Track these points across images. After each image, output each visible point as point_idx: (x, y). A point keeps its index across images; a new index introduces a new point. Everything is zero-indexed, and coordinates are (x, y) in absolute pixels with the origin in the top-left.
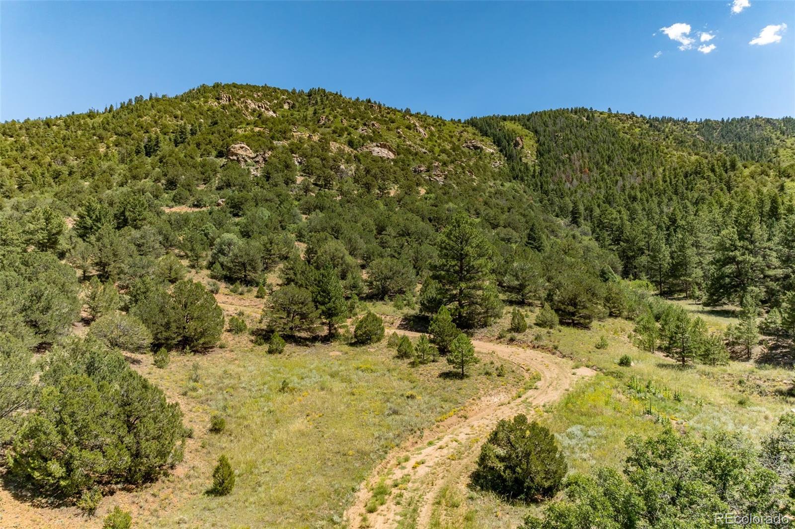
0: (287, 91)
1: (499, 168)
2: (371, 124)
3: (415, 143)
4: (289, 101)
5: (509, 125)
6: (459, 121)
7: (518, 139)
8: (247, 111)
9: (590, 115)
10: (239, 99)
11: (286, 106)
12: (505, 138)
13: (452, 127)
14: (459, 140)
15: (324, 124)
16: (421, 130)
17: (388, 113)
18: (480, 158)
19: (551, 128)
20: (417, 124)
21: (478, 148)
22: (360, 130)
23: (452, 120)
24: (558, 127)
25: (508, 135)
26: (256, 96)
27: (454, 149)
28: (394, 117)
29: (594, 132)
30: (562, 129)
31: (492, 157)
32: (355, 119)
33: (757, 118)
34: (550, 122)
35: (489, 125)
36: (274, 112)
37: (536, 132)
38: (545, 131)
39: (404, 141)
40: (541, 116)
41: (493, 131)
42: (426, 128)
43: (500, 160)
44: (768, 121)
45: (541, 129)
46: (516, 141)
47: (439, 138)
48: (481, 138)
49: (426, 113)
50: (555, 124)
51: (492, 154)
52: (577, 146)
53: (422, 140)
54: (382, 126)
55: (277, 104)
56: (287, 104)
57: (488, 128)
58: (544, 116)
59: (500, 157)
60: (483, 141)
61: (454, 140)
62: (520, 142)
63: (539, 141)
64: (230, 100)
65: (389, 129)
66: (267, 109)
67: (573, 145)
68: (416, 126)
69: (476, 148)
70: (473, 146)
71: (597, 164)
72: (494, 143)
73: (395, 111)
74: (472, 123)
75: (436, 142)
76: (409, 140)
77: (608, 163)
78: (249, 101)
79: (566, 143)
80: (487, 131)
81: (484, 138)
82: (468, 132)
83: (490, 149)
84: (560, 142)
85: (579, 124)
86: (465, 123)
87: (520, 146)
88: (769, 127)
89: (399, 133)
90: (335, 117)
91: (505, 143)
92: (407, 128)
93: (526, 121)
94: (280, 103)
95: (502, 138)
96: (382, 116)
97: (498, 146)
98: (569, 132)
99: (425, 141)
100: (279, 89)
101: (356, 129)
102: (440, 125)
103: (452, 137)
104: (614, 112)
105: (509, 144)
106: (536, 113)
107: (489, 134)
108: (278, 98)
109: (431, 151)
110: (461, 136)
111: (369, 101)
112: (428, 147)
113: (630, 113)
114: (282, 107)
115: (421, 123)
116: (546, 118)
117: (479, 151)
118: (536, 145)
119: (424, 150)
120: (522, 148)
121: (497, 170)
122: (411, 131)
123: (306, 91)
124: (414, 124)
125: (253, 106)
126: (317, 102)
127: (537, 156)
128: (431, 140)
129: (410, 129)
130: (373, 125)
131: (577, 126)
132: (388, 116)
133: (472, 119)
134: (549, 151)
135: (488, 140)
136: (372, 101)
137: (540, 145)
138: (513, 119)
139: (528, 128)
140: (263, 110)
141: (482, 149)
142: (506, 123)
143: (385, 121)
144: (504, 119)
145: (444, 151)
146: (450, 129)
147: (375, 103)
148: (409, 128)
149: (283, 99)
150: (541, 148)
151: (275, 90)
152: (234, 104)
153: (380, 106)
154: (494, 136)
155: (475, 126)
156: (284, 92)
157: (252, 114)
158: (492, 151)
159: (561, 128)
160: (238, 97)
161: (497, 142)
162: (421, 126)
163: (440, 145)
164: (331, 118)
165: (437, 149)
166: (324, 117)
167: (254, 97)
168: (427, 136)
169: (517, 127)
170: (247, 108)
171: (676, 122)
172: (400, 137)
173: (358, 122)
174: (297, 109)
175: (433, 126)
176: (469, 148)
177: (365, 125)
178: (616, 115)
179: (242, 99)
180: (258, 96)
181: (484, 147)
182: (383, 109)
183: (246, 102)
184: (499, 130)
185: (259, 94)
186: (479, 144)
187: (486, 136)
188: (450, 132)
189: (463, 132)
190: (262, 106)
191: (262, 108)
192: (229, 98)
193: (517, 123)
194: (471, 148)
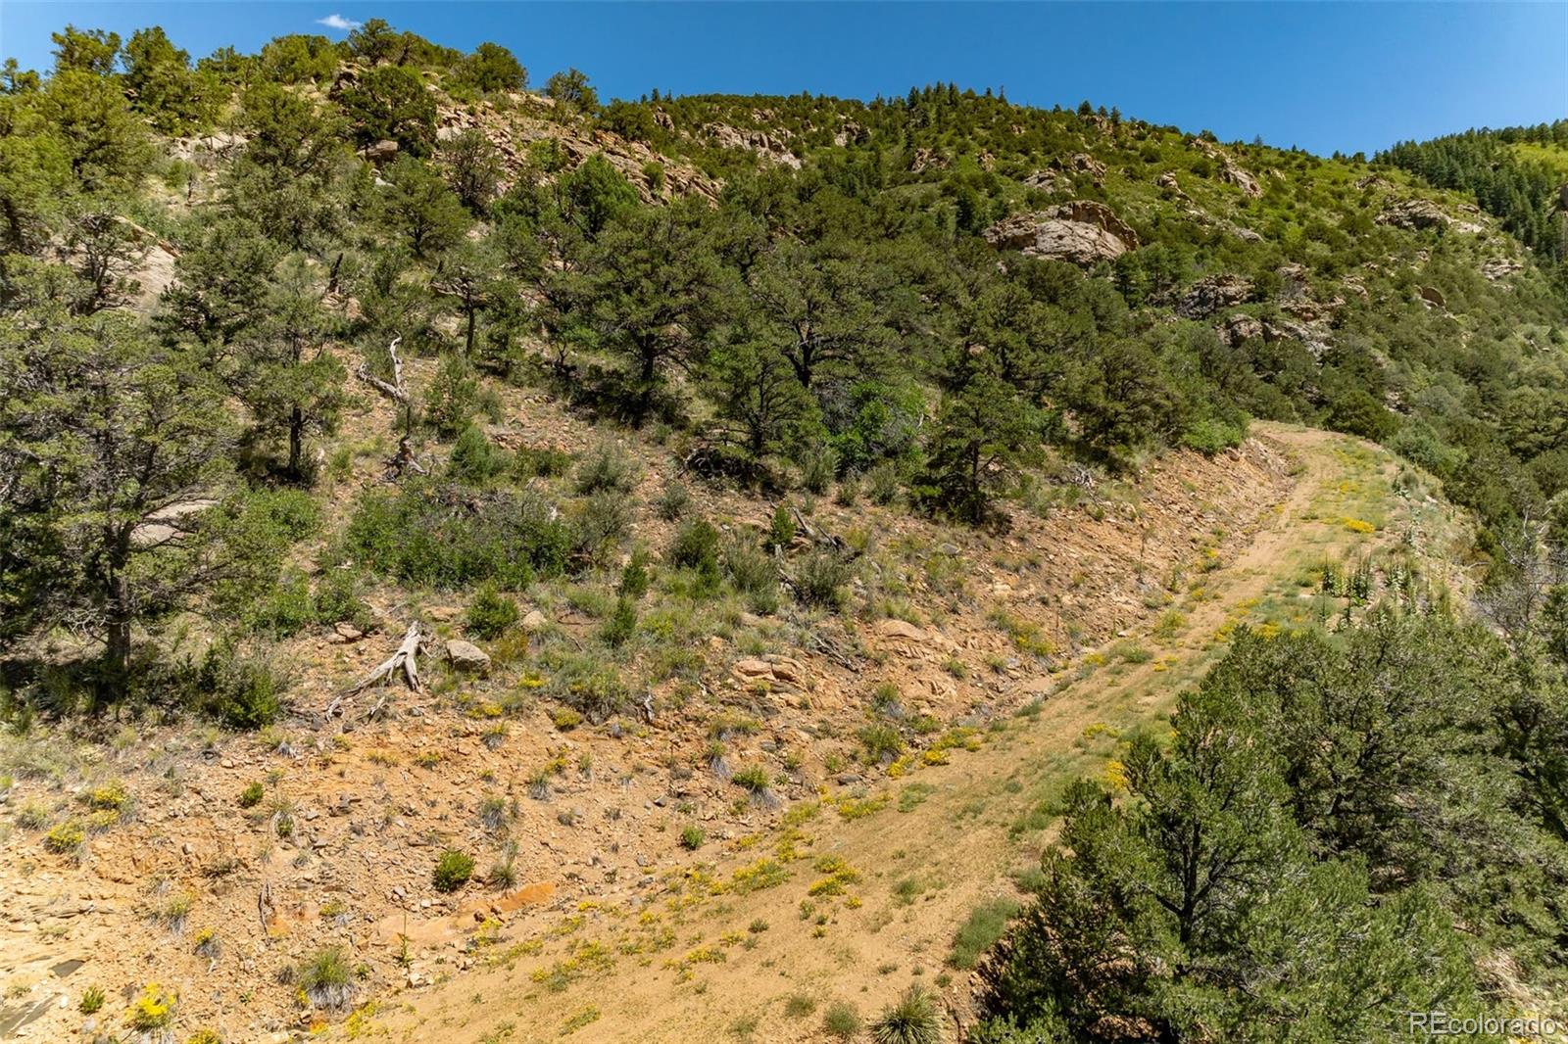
0: (856, 103)
1: (1513, 281)
2: (1073, 163)
3: (1221, 215)
4: (853, 126)
5: (1526, 153)
6: (1359, 157)
10: (698, 126)
11: (840, 141)
12: (1520, 188)
13: (1340, 171)
14: (1363, 204)
15: (923, 173)
16: (1241, 175)
17: (1141, 138)
18: (1440, 251)
20: (1228, 161)
21: (1431, 222)
22: (1033, 180)
23: (1336, 156)
25: (1533, 180)
26: (757, 117)
27: (1352, 226)
28: (1156, 146)
31: (1483, 246)
32: (1026, 152)
35: (1461, 157)
36: (798, 154)
39: (1181, 207)
41: (1472, 172)
42: (1257, 171)
43: (1510, 254)
47: (1301, 196)
48: (1436, 194)
49: (1258, 140)
51: (1481, 237)
53: (1243, 204)
54: (1113, 169)
55: (814, 136)
56: (844, 134)
57: (1457, 164)
59: (1509, 246)
60: (1443, 201)
61: (1347, 202)
65: (1132, 176)
66: (777, 149)
68: (1224, 165)
69: (1423, 223)
70: (1413, 218)
72: (1482, 205)
73: (1159, 133)
74: (1403, 158)
75: (1291, 207)
76: (1200, 203)
78: (728, 130)
80: (1452, 174)
81: (1447, 193)
82: (1392, 181)
83: (1468, 224)
86: (1377, 160)
89: (1165, 183)
90: (963, 150)
91: (1521, 201)
92: (1194, 171)
94: (826, 132)
95: (1511, 190)
96: (1121, 146)
97: (1497, 212)
99: (1254, 209)
100: (834, 100)
101: (1022, 178)
102: (1301, 167)
103: (1340, 196)
105: (1536, 205)
107: (1462, 181)
108: (823, 122)
109: (1275, 234)
110: (1370, 192)
111: (1085, 109)
112: (1265, 224)
114: (828, 142)
115: (1242, 159)
117: (1433, 230)
119: (1248, 233)
121: (1506, 287)
122: (1208, 182)
123: (905, 96)
124: (1219, 160)
125: (735, 141)
126: (925, 122)
128: (1273, 204)
129: (1205, 175)
130: (1082, 165)
132: (1140, 145)
133: (1398, 149)
135: (1463, 201)
136: (1095, 109)
138: (1536, 135)
140: (764, 150)
141: (1441, 226)
142: (1514, 148)
143: (1127, 158)
144: (1508, 137)
145: (1317, 233)
146: (1335, 175)
147: (1103, 112)
148: (1201, 171)
149: (838, 122)
151: (821, 103)
153: (1115, 121)
154: (1479, 185)
155: (1410, 166)
156: (846, 106)
158: (1477, 229)
160: (694, 120)
161: (1493, 202)
162: (1243, 165)
163: (1302, 216)
164: (949, 154)
165: (1293, 232)
166: (927, 152)
167: (747, 121)
168: (1260, 193)
169: (1557, 155)
172: (1166, 196)
173: (1033, 160)
174: (868, 145)
175: (1280, 167)
176: (1398, 224)
177: (1055, 165)
179: (705, 127)
180: (766, 117)
181: (1450, 220)
182: (1124, 128)
183: (716, 133)
184: (1495, 168)
185: (767, 112)
186: (1433, 212)
187: (1453, 188)
188: (1334, 183)
189: (1373, 181)
190: (761, 140)
191: (763, 145)
192: (665, 121)
193: (1552, 146)
194: (1406, 224)
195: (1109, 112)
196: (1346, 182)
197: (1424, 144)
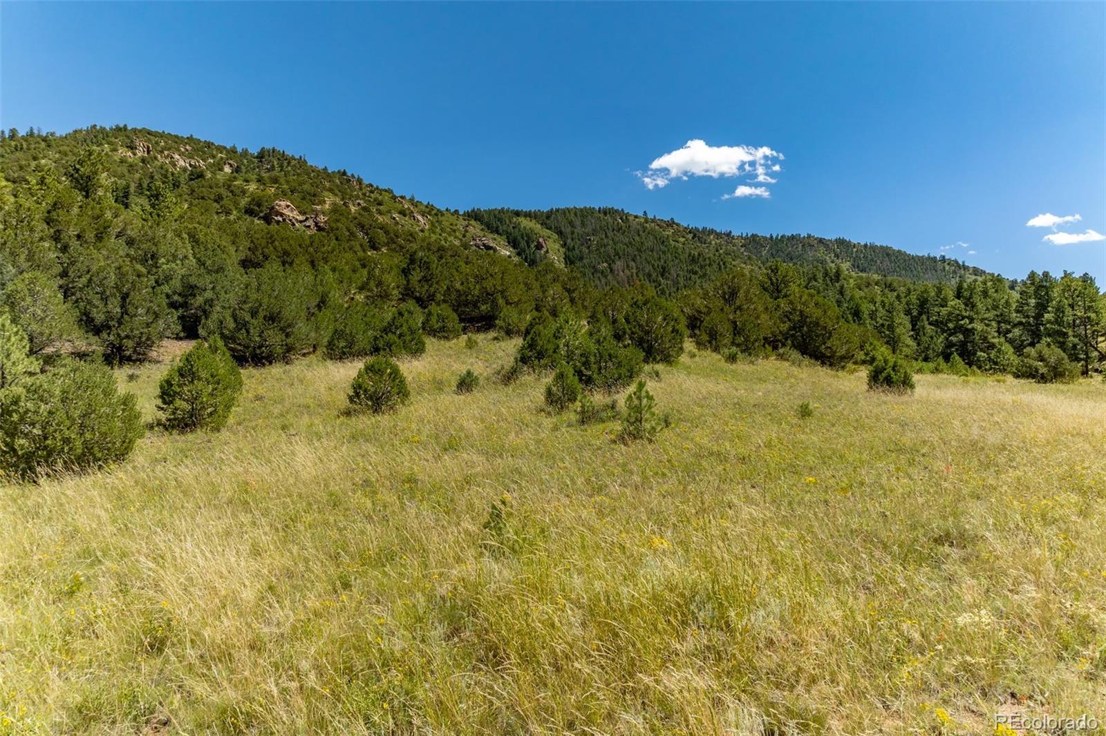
0: (225, 148)
4: (231, 162)
5: (525, 223)
6: (456, 212)
7: (541, 240)
9: (625, 217)
10: (162, 152)
11: (227, 169)
12: (523, 238)
13: (453, 219)
14: (465, 236)
16: (420, 218)
17: (372, 192)
19: (579, 230)
20: (412, 209)
21: (491, 248)
23: (448, 210)
24: (589, 229)
25: (527, 235)
26: (184, 149)
28: (380, 198)
29: (637, 238)
30: (594, 232)
33: (809, 236)
34: (578, 223)
35: (500, 220)
37: (560, 233)
38: (573, 233)
40: (565, 214)
41: (505, 228)
42: (423, 215)
44: (821, 241)
45: (567, 230)
46: (538, 242)
47: (442, 230)
48: (492, 235)
50: (583, 224)
51: (509, 257)
52: (617, 254)
53: (422, 231)
55: (214, 164)
56: (228, 166)
57: (499, 223)
58: (568, 214)
59: (520, 261)
60: (495, 239)
61: (460, 235)
62: (544, 244)
63: (565, 244)
64: (149, 152)
65: (380, 213)
67: (612, 252)
68: (412, 212)
69: (488, 248)
70: (484, 245)
71: (649, 275)
72: (509, 242)
73: (380, 191)
74: (475, 216)
75: (440, 235)
77: (662, 275)
78: (177, 156)
79: (602, 250)
80: (497, 228)
81: (496, 236)
82: (473, 226)
83: (504, 251)
84: (594, 248)
85: (615, 228)
86: (465, 215)
87: (544, 250)
88: (822, 249)
89: (395, 218)
91: (523, 244)
92: (402, 213)
93: (546, 219)
94: (218, 164)
95: (519, 238)
96: (364, 195)
97: (514, 247)
98: (604, 236)
99: (427, 233)
100: (213, 144)
102: (436, 214)
103: (454, 231)
104: (650, 216)
105: (529, 246)
106: (557, 210)
107: (501, 231)
108: (214, 157)
110: (466, 231)
111: (344, 173)
113: (669, 219)
114: (221, 169)
115: (416, 209)
116: (572, 217)
117: (492, 252)
118: (563, 250)
120: (547, 252)
122: (407, 218)
123: (254, 151)
124: (409, 209)
125: (182, 163)
126: (273, 168)
127: (566, 264)
128: (434, 232)
129: (405, 215)
131: (613, 230)
132: (372, 195)
133: (473, 211)
134: (581, 259)
135: (502, 240)
136: (349, 174)
137: (568, 249)
138: (528, 215)
139: (550, 229)
141: (495, 250)
142: (520, 219)
143: (370, 201)
144: (517, 214)
146: (450, 220)
147: (353, 176)
148: (404, 213)
149: (222, 158)
150: (571, 254)
151: (209, 145)
152: (156, 158)
153: (360, 181)
154: (508, 234)
155: (479, 220)
156: (221, 149)
158: (508, 253)
159: (593, 230)
160: (158, 148)
161: (513, 243)
162: (418, 212)
167: (181, 152)
168: (427, 227)
169: (536, 226)
170: (174, 165)
171: (718, 235)
172: (396, 224)
174: (243, 175)
176: (479, 247)
178: (653, 221)
179: (166, 153)
180: (187, 150)
181: (498, 248)
182: (364, 186)
183: (172, 158)
184: (513, 228)
185: (188, 147)
186: (491, 244)
187: (498, 234)
188: (451, 225)
189: (467, 226)
192: (148, 147)
193: (534, 221)
194: (482, 247)
195: (356, 177)
196: (456, 225)
197: (484, 211)
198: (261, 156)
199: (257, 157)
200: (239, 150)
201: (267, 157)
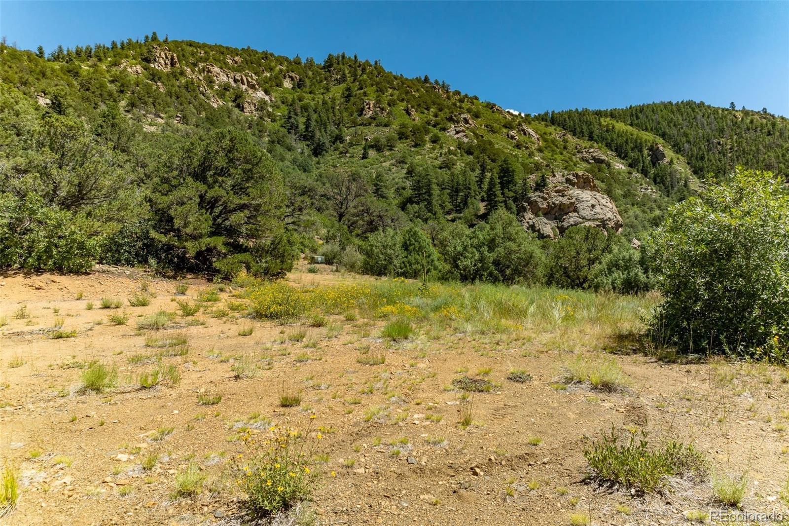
0: (287, 59)
2: (460, 119)
4: (293, 74)
7: (661, 148)
8: (212, 88)
10: (195, 65)
11: (287, 84)
16: (531, 132)
17: (462, 101)
21: (602, 161)
25: (630, 141)
26: (230, 61)
28: (473, 108)
31: (633, 178)
36: (267, 92)
37: (663, 136)
46: (658, 151)
51: (628, 172)
55: (270, 79)
56: (288, 80)
59: (642, 178)
60: (599, 149)
62: (664, 153)
64: (173, 64)
66: (252, 87)
69: (599, 161)
70: (594, 158)
72: (613, 152)
73: (470, 99)
78: (216, 69)
83: (617, 164)
87: (667, 159)
89: (513, 138)
90: (392, 104)
91: (635, 153)
94: (276, 77)
95: (622, 145)
97: (624, 157)
100: (272, 55)
105: (642, 156)
108: (271, 69)
110: (565, 141)
111: (426, 80)
113: (760, 109)
114: (279, 85)
117: (606, 166)
118: (682, 158)
120: (670, 162)
124: (514, 120)
125: (223, 78)
130: (466, 121)
135: (605, 150)
136: (432, 80)
137: (692, 157)
138: (612, 115)
140: (244, 87)
142: (608, 121)
148: (509, 126)
149: (281, 71)
150: (701, 164)
151: (266, 56)
152: (182, 73)
153: (445, 89)
156: (280, 60)
157: (221, 95)
158: (623, 167)
160: (192, 60)
166: (372, 103)
167: (226, 64)
170: (210, 82)
174: (307, 90)
176: (588, 161)
177: (451, 120)
179: (201, 65)
180: (236, 63)
181: (610, 161)
183: (209, 71)
185: (237, 58)
186: (603, 157)
189: (565, 134)
190: (242, 80)
191: (243, 84)
192: (172, 58)
194: (591, 161)
195: (441, 83)
198: (329, 64)
199: (324, 68)
200: (303, 61)
201: (335, 65)
